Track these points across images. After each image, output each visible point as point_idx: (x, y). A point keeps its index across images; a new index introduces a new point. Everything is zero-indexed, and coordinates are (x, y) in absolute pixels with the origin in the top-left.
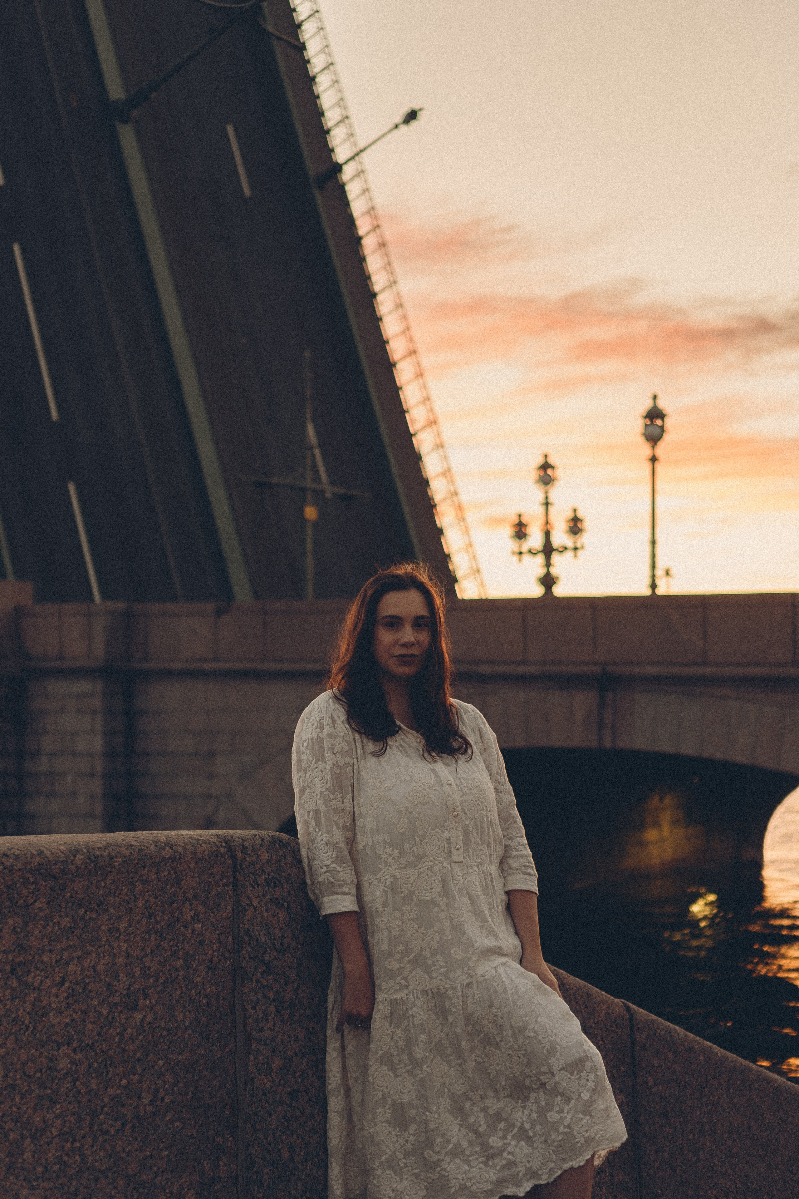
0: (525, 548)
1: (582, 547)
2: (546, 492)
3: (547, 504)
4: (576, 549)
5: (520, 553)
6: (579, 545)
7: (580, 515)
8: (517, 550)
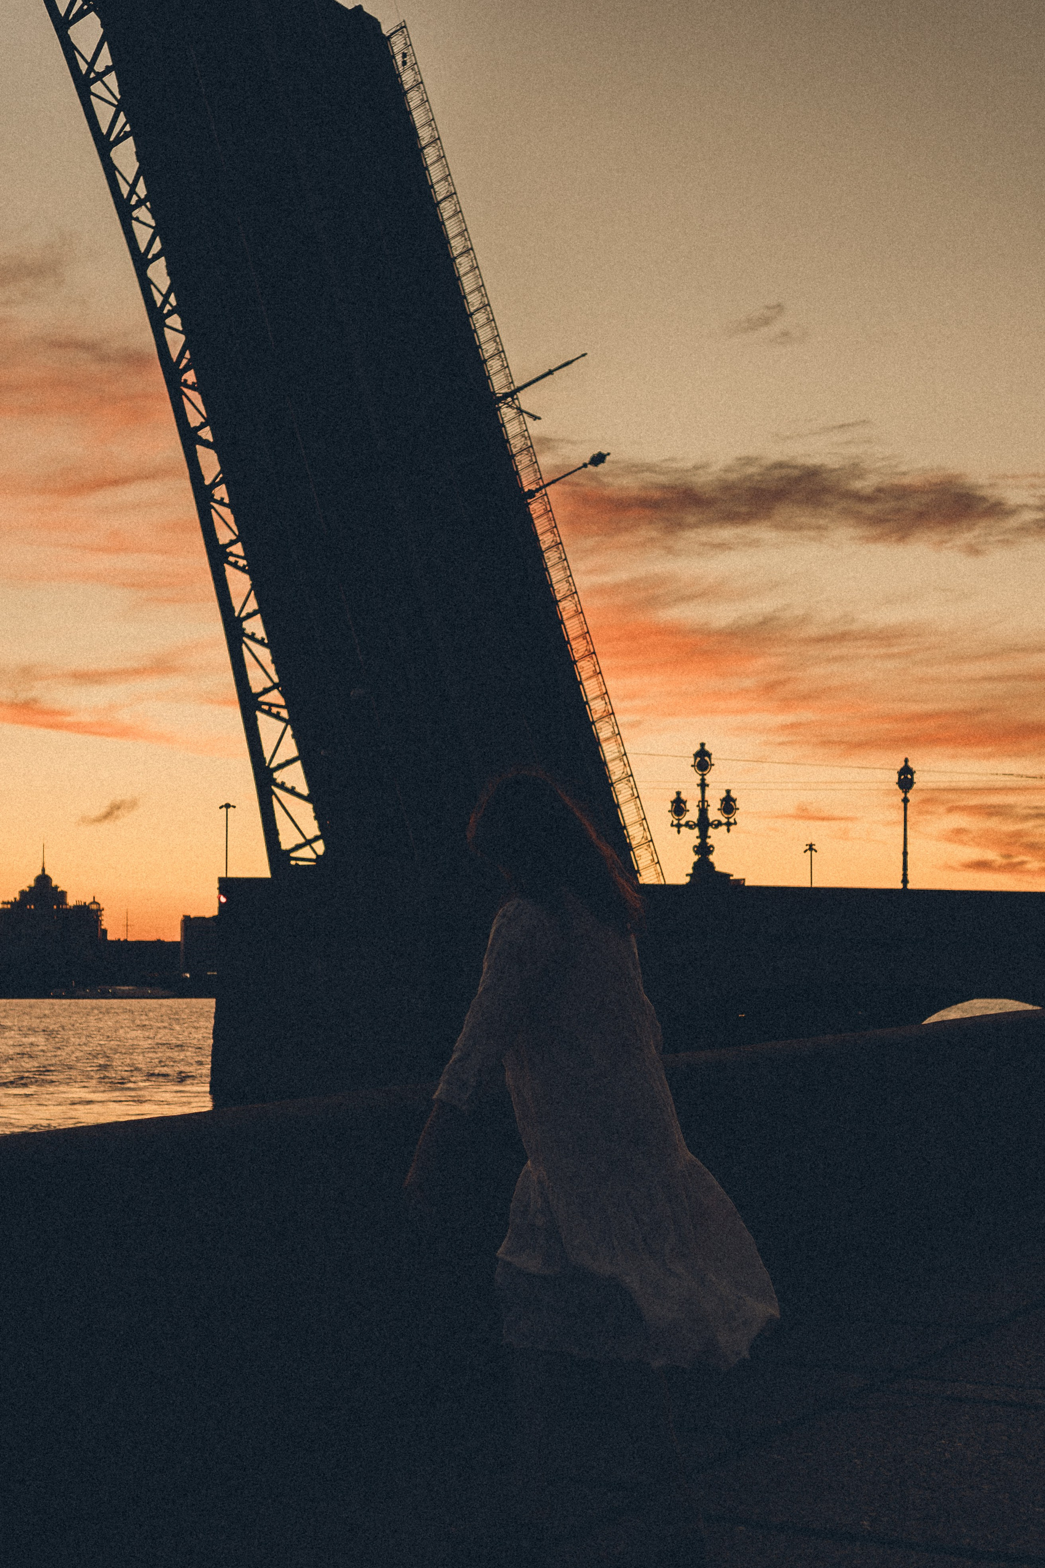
0: (683, 822)
1: (735, 823)
2: (703, 775)
3: (703, 785)
4: (728, 824)
5: (679, 826)
6: (732, 820)
7: (733, 794)
8: (675, 822)
